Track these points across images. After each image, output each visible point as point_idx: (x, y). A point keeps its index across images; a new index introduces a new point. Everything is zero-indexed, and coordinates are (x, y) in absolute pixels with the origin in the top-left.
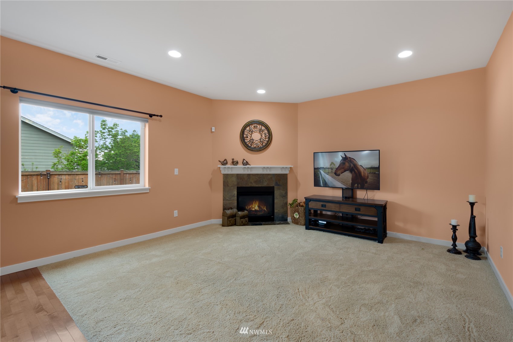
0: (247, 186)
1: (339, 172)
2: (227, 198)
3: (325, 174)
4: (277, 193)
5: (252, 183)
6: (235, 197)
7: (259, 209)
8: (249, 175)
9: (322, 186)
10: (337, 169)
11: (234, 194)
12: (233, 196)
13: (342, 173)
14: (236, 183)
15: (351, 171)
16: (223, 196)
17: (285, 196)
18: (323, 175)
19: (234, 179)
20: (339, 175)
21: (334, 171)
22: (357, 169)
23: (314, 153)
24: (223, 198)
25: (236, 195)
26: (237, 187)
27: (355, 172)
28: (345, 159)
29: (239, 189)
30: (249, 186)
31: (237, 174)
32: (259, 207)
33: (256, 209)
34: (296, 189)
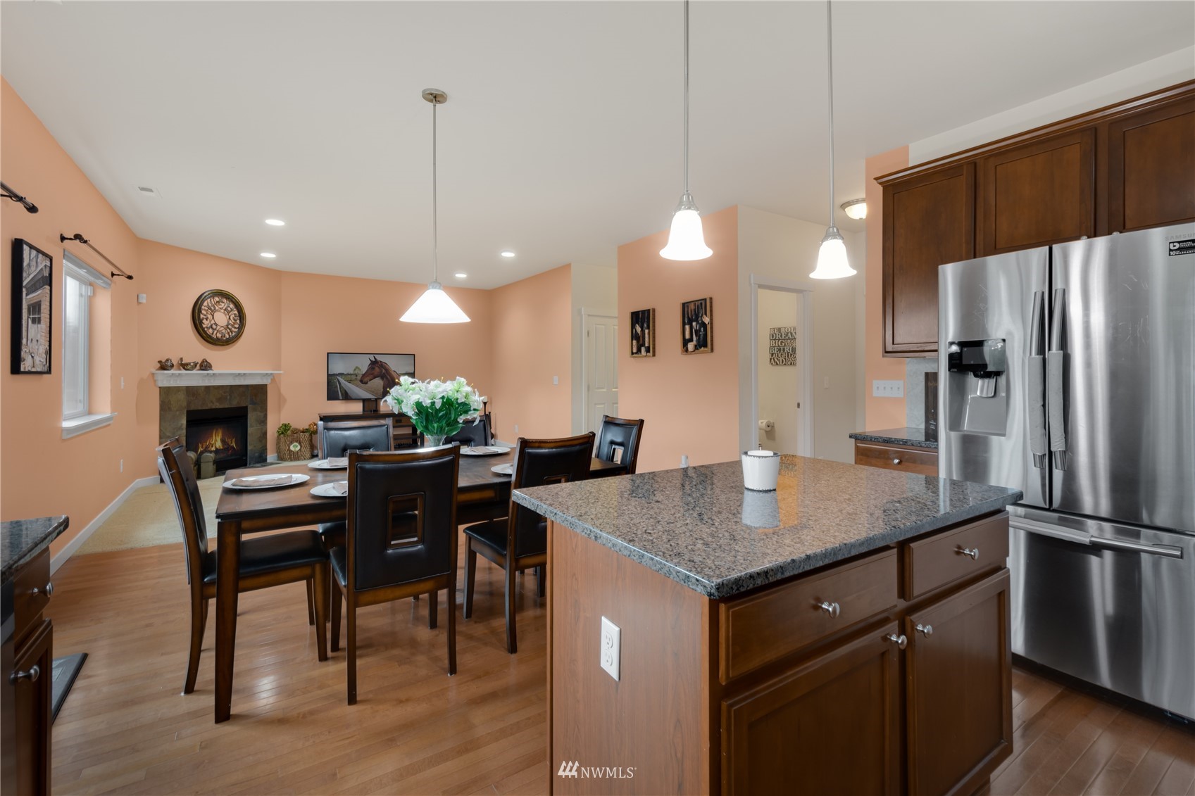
0: (204, 408)
1: (366, 380)
2: (168, 434)
3: (346, 383)
4: (252, 417)
5: (213, 403)
6: (182, 429)
7: (223, 446)
8: (207, 388)
9: (341, 398)
10: (364, 375)
11: (182, 424)
12: (180, 428)
13: (370, 380)
14: (185, 404)
15: (382, 378)
16: (160, 429)
17: (263, 421)
18: (342, 385)
19: (182, 396)
20: (366, 383)
21: (359, 378)
22: (390, 376)
23: (328, 353)
24: (160, 432)
25: (184, 426)
26: (187, 412)
27: (387, 378)
28: (374, 363)
29: (189, 413)
30: (207, 408)
31: (188, 388)
32: (223, 441)
33: (217, 446)
34: (279, 410)
